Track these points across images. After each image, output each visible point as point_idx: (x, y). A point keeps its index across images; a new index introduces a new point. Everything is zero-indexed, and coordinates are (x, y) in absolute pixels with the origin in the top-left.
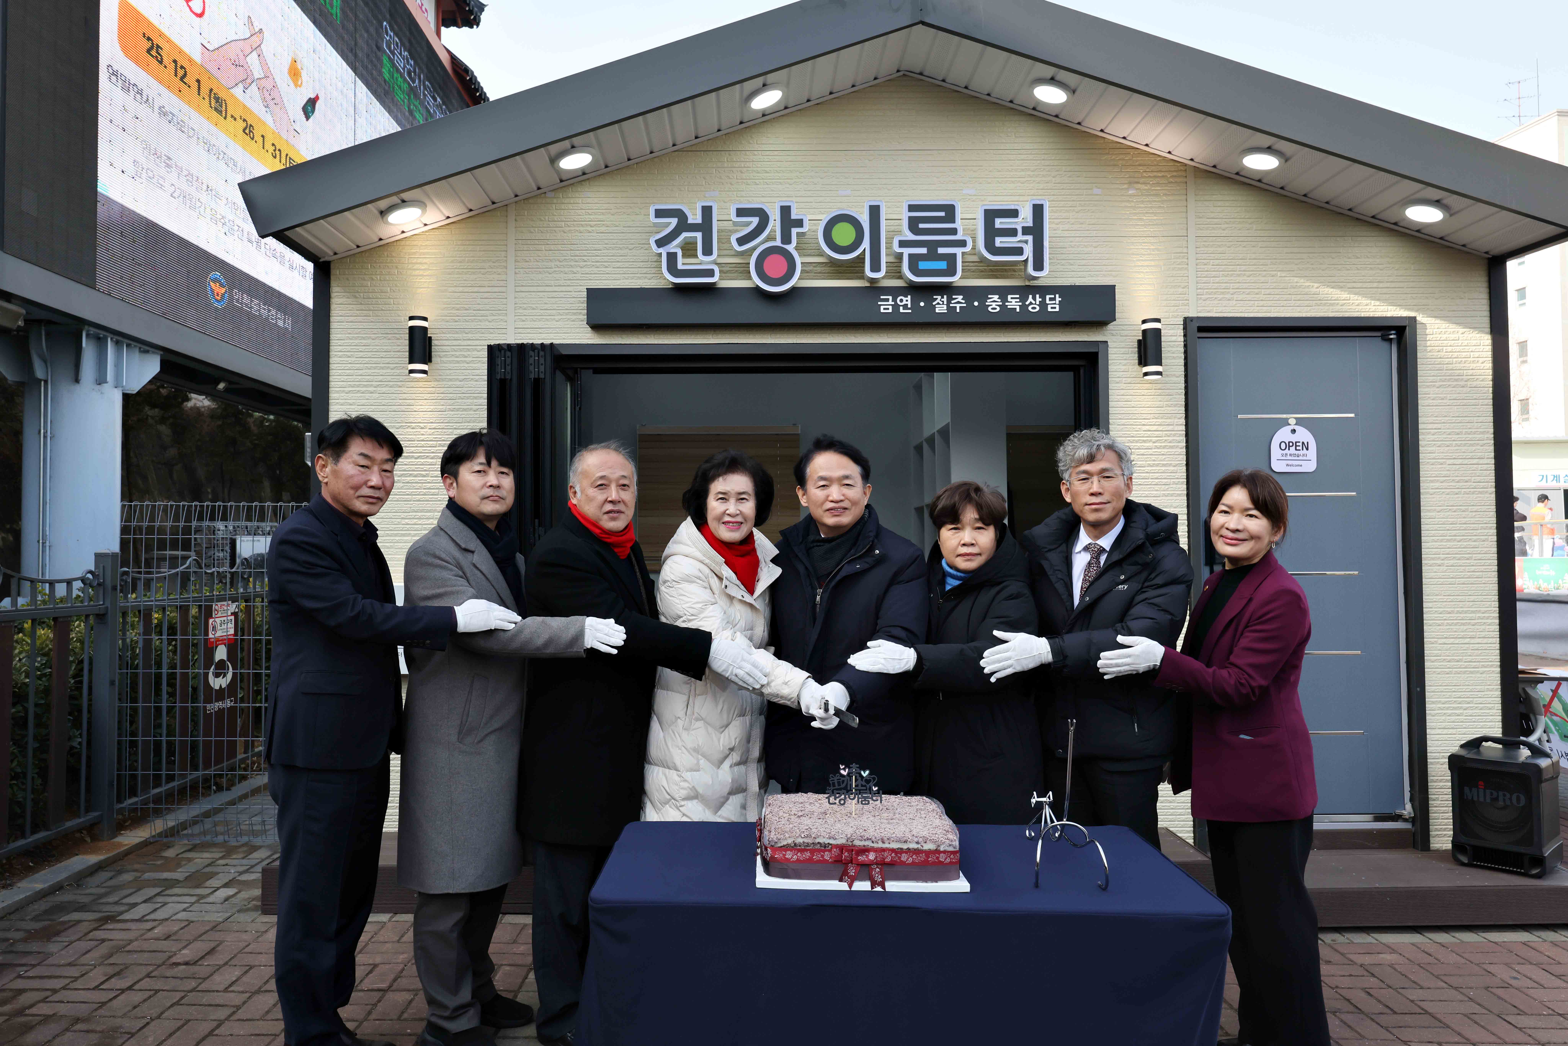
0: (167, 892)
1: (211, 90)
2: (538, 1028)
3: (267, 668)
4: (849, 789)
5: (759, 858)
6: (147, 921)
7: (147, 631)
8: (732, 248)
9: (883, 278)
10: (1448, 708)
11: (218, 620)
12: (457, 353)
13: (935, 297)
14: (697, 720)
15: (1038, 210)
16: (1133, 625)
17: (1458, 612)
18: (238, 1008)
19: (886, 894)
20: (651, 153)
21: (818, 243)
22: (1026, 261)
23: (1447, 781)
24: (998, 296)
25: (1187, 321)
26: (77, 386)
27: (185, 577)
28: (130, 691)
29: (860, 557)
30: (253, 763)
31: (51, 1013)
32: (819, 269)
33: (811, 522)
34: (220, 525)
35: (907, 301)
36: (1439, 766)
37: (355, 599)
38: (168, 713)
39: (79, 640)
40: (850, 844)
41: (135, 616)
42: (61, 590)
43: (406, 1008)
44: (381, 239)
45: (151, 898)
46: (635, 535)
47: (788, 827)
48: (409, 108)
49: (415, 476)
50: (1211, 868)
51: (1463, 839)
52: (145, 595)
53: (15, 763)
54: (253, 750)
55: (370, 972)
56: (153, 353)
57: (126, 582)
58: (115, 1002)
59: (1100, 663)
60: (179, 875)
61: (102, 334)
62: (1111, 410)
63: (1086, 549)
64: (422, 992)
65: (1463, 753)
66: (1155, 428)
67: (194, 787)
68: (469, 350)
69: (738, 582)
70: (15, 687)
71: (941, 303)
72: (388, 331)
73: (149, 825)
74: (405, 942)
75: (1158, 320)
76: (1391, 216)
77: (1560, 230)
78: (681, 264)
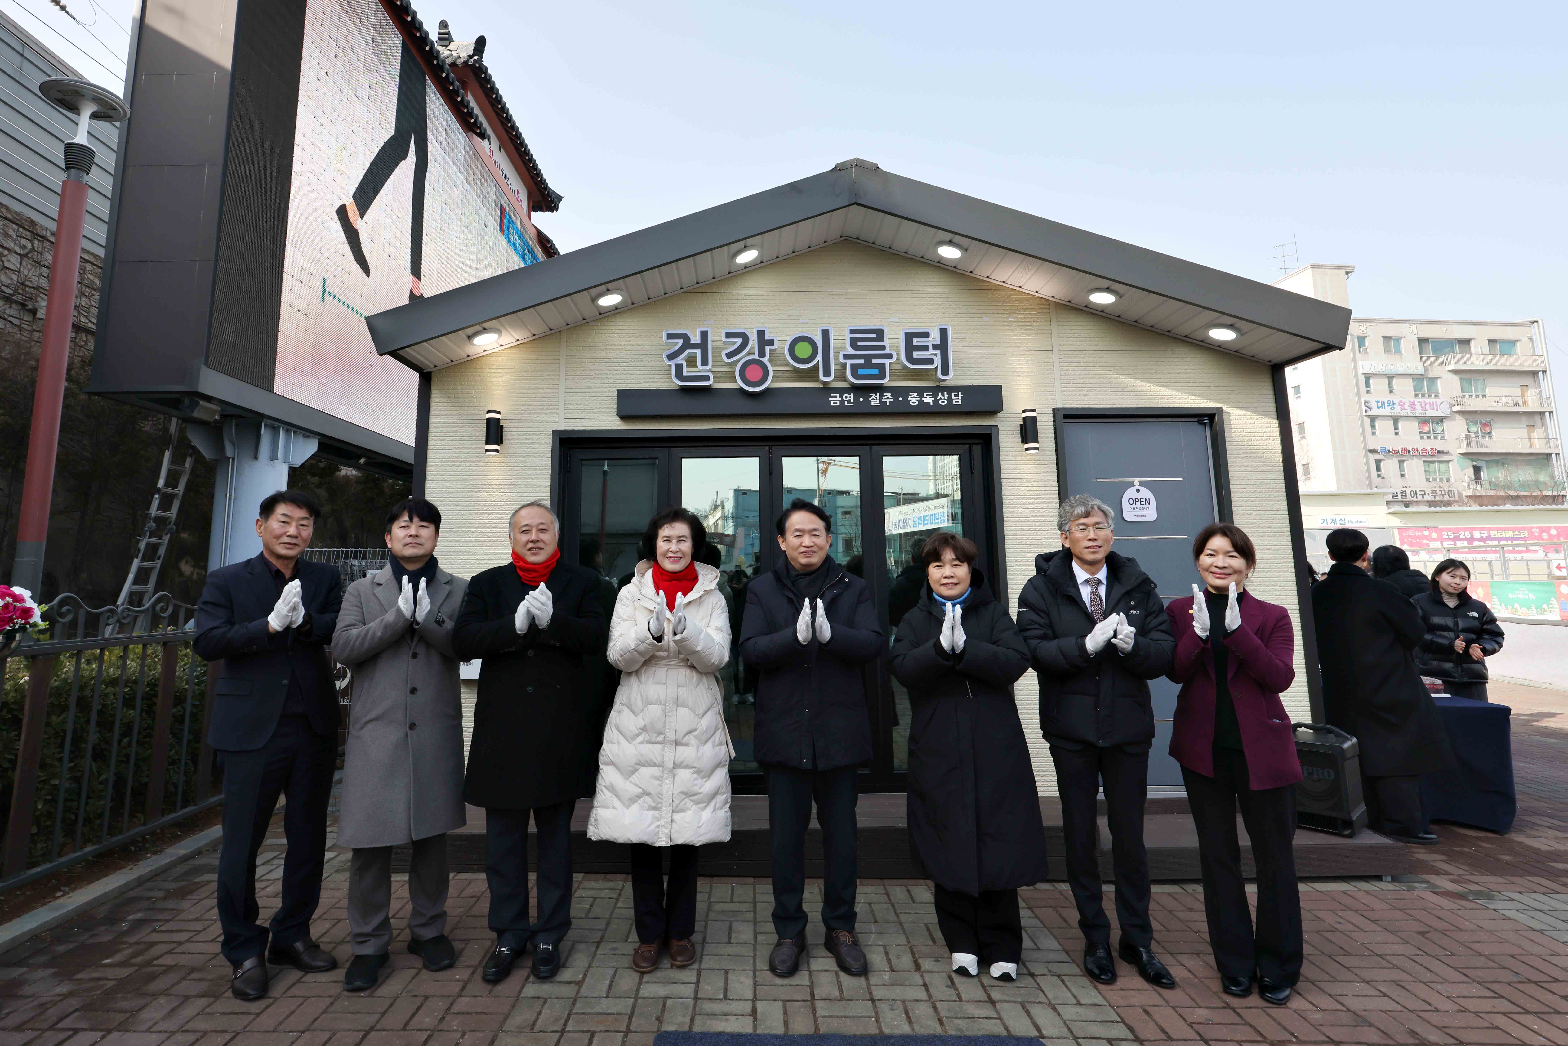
8: (722, 361)
9: (833, 381)
12: (525, 437)
13: (870, 395)
15: (944, 333)
20: (665, 294)
21: (785, 356)
22: (936, 368)
24: (916, 394)
25: (1055, 411)
26: (256, 462)
31: (174, 963)
32: (786, 375)
33: (789, 562)
35: (850, 397)
44: (468, 356)
45: (269, 861)
53: (173, 752)
56: (313, 437)
61: (276, 424)
62: (1003, 476)
66: (1036, 488)
68: (535, 435)
70: (176, 692)
71: (875, 399)
72: (471, 422)
75: (1034, 410)
76: (1199, 335)
77: (1321, 346)
78: (686, 372)
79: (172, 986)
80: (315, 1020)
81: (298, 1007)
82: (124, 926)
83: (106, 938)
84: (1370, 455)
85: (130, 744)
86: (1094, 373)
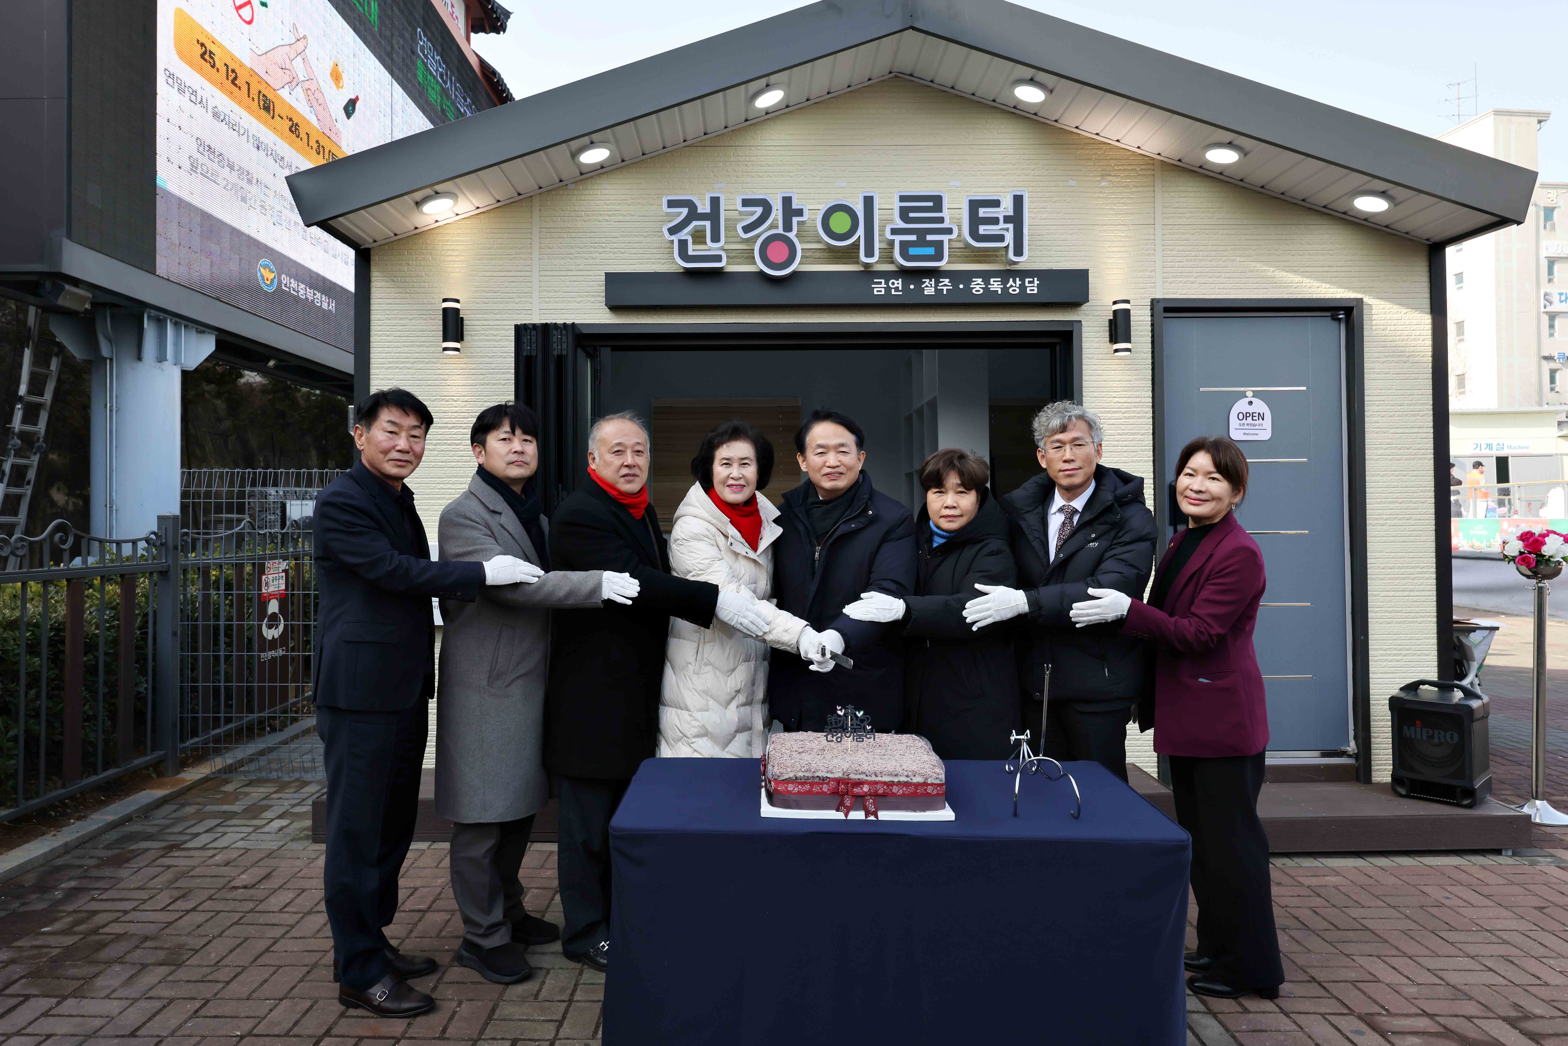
0: (226, 823)
1: (260, 92)
2: (564, 944)
3: (315, 620)
4: (845, 728)
5: (763, 790)
6: (209, 849)
7: (206, 586)
8: (738, 236)
9: (876, 263)
10: (1389, 655)
11: (270, 577)
12: (487, 332)
13: (924, 280)
14: (706, 665)
15: (1018, 201)
16: (1102, 578)
17: (1399, 568)
18: (292, 927)
19: (878, 822)
20: (664, 148)
21: (817, 231)
22: (1007, 247)
23: (1387, 720)
24: (981, 280)
25: (1154, 302)
26: (140, 364)
27: (240, 537)
28: (190, 640)
29: (855, 518)
30: (304, 706)
31: (123, 932)
32: (818, 255)
33: (810, 486)
34: (272, 491)
35: (898, 284)
36: (1380, 707)
37: (392, 555)
38: (225, 661)
39: (143, 595)
40: (846, 777)
41: (194, 573)
42: (127, 550)
43: (444, 927)
44: (416, 228)
45: (212, 829)
46: (649, 497)
47: (790, 763)
48: (442, 107)
49: (449, 445)
50: (1173, 799)
51: (1402, 773)
52: (204, 554)
53: (87, 707)
54: (303, 695)
55: (411, 895)
56: (209, 333)
57: (186, 542)
58: (181, 922)
59: (1072, 613)
60: (237, 807)
61: (162, 315)
62: (1085, 384)
63: (1061, 510)
64: (458, 913)
65: (1402, 695)
66: (1124, 400)
67: (250, 728)
68: (497, 329)
69: (743, 540)
70: (86, 638)
71: (930, 286)
72: (423, 312)
73: (209, 763)
74: (442, 868)
75: (1128, 302)
76: (1340, 206)
77: (1496, 219)
78: (691, 250)
79: (125, 954)
80: (292, 989)
81: (271, 975)
82: (58, 894)
83: (40, 906)
84: (1544, 362)
85: (38, 696)
86: (1206, 253)
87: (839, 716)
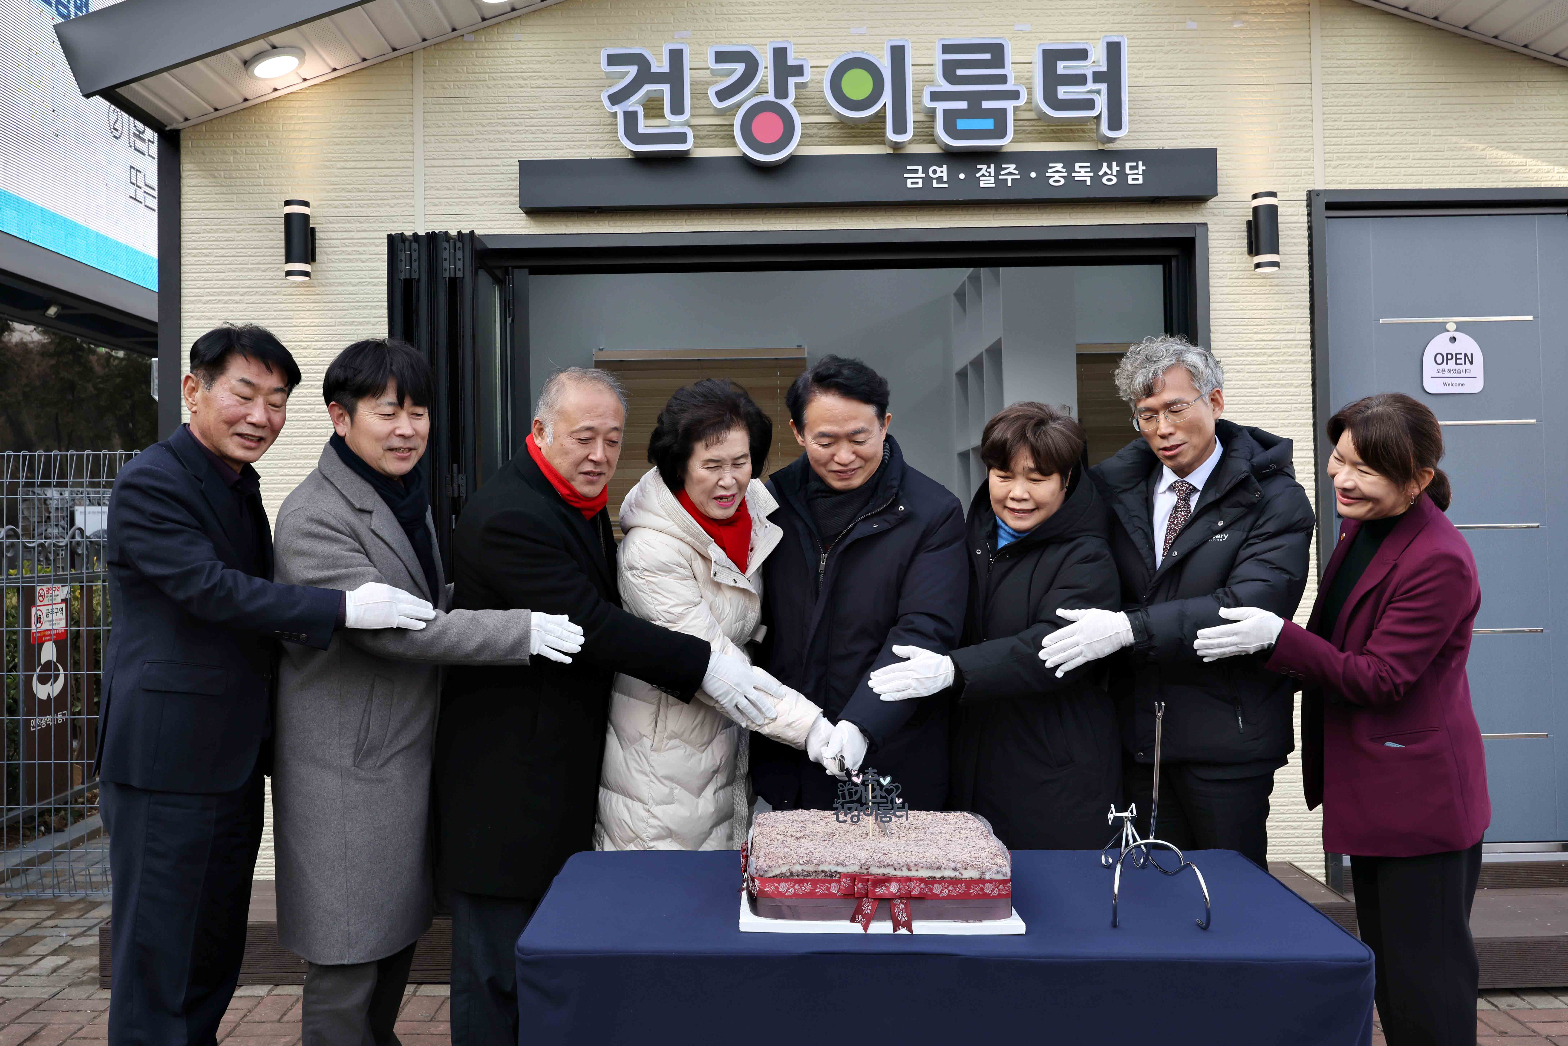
4: (864, 801)
5: (744, 895)
8: (710, 106)
9: (910, 142)
11: (44, 609)
12: (350, 249)
13: (978, 167)
14: (670, 738)
15: (1114, 50)
16: (1240, 590)
19: (912, 937)
21: (824, 98)
22: (1098, 118)
24: (1061, 165)
25: (1311, 195)
29: (878, 515)
32: (826, 132)
34: (52, 493)
35: (942, 172)
37: (213, 568)
40: (865, 872)
44: (246, 100)
47: (782, 852)
59: (1196, 643)
62: (1213, 314)
63: (1172, 489)
66: (1271, 336)
68: (365, 245)
71: (987, 174)
72: (257, 221)
74: (288, 1022)
75: (1273, 194)
78: (643, 126)
86: (1386, 124)
87: (855, 784)
